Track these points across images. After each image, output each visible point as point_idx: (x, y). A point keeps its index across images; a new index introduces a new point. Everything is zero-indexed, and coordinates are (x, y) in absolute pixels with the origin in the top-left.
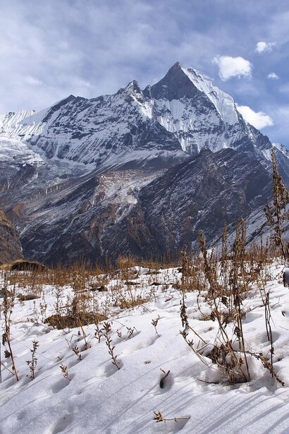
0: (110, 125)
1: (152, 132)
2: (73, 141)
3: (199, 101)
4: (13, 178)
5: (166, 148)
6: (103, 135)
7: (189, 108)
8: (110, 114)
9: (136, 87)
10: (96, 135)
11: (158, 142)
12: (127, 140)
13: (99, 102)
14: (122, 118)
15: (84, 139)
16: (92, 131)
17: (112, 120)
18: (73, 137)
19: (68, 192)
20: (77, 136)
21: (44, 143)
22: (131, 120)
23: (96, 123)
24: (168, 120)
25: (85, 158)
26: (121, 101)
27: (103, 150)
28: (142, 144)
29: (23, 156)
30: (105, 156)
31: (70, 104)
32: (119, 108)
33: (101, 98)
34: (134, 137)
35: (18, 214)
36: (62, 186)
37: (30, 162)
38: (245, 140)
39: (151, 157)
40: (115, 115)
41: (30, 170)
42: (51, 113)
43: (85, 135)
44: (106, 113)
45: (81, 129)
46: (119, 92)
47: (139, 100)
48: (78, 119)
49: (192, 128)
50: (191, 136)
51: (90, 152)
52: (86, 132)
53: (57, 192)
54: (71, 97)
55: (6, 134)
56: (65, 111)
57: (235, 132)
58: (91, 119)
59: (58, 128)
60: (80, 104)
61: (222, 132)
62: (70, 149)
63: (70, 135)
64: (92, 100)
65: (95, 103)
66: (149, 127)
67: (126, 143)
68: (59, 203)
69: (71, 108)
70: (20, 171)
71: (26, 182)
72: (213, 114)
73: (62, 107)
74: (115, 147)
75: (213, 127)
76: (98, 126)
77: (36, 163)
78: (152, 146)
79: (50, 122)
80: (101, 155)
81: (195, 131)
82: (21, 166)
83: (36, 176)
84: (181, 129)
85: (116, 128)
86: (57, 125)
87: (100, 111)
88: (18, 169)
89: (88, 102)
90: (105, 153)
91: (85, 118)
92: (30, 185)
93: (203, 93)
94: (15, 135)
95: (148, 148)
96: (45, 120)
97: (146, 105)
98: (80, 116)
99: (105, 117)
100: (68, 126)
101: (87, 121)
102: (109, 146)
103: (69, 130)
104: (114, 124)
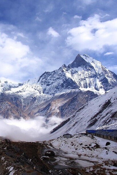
0: (57, 80)
1: (70, 83)
2: (47, 87)
3: (87, 66)
4: (31, 102)
5: (73, 88)
6: (55, 84)
7: (84, 69)
8: (57, 77)
9: (65, 66)
10: (54, 84)
11: (71, 86)
12: (62, 85)
13: (54, 73)
14: (61, 78)
15: (50, 86)
16: (52, 83)
17: (58, 78)
18: (47, 86)
19: (45, 106)
20: (48, 85)
21: (38, 89)
22: (63, 78)
23: (54, 80)
24: (77, 75)
25: (50, 93)
26: (60, 72)
27: (55, 89)
28: (67, 87)
29: (33, 94)
30: (56, 92)
31: (45, 75)
32: (60, 74)
33: (54, 71)
34: (64, 84)
35: (32, 114)
36: (43, 104)
37: (35, 96)
38: (105, 79)
39: (68, 92)
40: (59, 77)
41: (35, 99)
42: (40, 78)
43: (50, 84)
44: (56, 76)
45: (49, 83)
46: (60, 69)
47: (66, 70)
48: (48, 79)
49: (85, 77)
50: (85, 80)
51: (52, 90)
52: (51, 83)
53: (42, 106)
54: (46, 72)
55: (28, 87)
56: (44, 77)
57: (101, 76)
58: (52, 79)
59: (42, 83)
60: (48, 74)
61: (96, 77)
62: (46, 90)
63: (46, 85)
64: (52, 72)
65: (53, 73)
66: (69, 81)
67: (62, 87)
68: (41, 111)
69: (46, 76)
70: (32, 100)
71: (34, 103)
72: (93, 70)
73: (43, 76)
74: (59, 88)
75: (93, 75)
76: (54, 81)
77: (36, 96)
78: (69, 88)
79: (40, 81)
80: (55, 91)
81: (86, 78)
82: (32, 98)
83: (37, 101)
84: (82, 77)
85: (59, 81)
86: (42, 82)
87: (54, 76)
88: (32, 99)
89: (51, 73)
90: (56, 91)
91: (50, 79)
92: (35, 104)
93: (89, 63)
94: (31, 87)
95: (68, 88)
96: (38, 81)
97: (69, 72)
98: (49, 78)
99: (56, 78)
100: (45, 82)
101: (51, 79)
102: (57, 88)
103: (46, 83)
104: (59, 80)
